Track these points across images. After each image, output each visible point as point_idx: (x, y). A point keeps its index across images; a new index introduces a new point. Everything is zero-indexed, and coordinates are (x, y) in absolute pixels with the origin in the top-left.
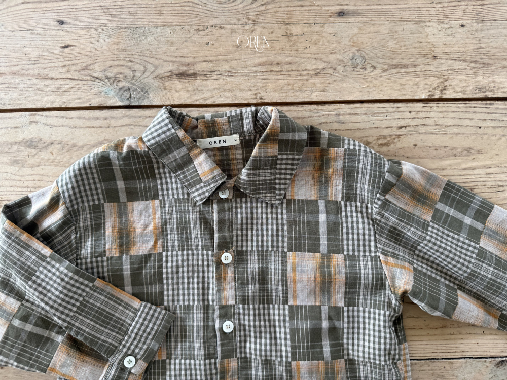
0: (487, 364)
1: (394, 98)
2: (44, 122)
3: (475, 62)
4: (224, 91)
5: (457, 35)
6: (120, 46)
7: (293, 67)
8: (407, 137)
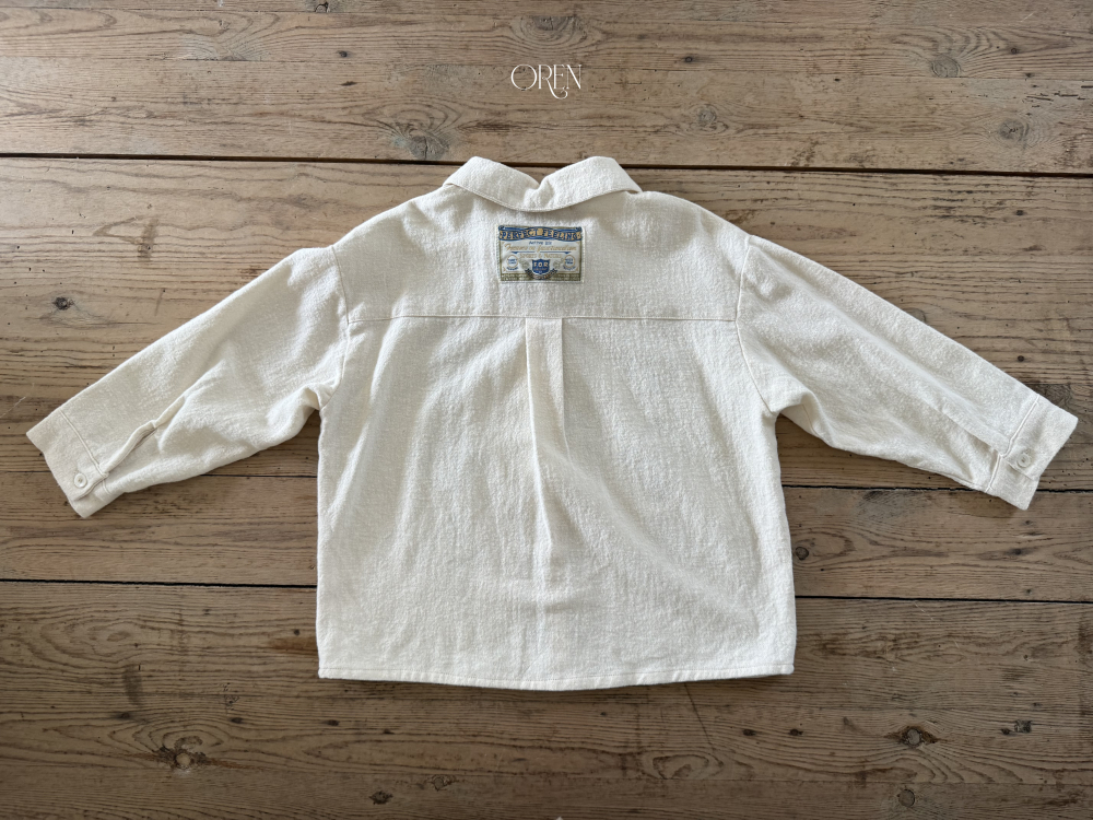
0: (854, 495)
1: (748, 165)
2: (318, 175)
3: (851, 125)
4: (542, 148)
5: (830, 90)
6: (416, 86)
7: (627, 122)
8: (763, 212)
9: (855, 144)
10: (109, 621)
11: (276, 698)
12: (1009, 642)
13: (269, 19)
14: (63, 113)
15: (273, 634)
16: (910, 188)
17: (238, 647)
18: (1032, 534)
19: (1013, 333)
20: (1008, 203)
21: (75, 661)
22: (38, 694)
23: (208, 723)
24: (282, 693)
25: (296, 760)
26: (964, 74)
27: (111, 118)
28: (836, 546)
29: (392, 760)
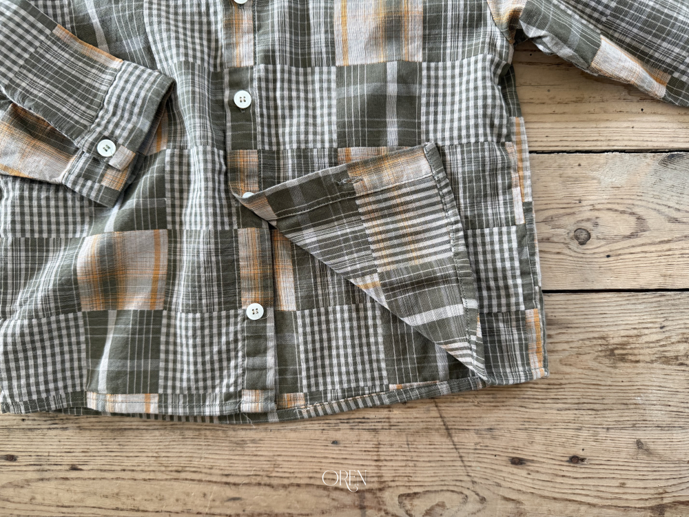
0: (647, 160)
28: (625, 226)
29: (82, 500)
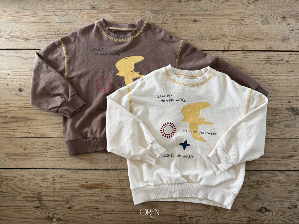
9: (241, 43)
10: (33, 180)
11: (81, 202)
12: (289, 182)
13: (79, 11)
14: (22, 38)
15: (80, 183)
16: (257, 55)
17: (70, 187)
18: (295, 151)
19: (287, 95)
20: (284, 59)
21: (23, 191)
22: (12, 201)
23: (61, 209)
24: (83, 200)
25: (87, 219)
26: (270, 24)
27: (35, 39)
